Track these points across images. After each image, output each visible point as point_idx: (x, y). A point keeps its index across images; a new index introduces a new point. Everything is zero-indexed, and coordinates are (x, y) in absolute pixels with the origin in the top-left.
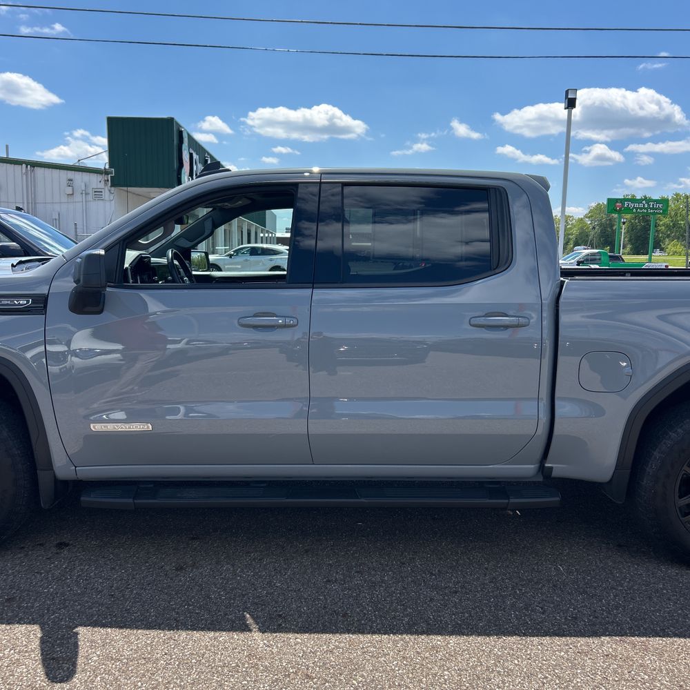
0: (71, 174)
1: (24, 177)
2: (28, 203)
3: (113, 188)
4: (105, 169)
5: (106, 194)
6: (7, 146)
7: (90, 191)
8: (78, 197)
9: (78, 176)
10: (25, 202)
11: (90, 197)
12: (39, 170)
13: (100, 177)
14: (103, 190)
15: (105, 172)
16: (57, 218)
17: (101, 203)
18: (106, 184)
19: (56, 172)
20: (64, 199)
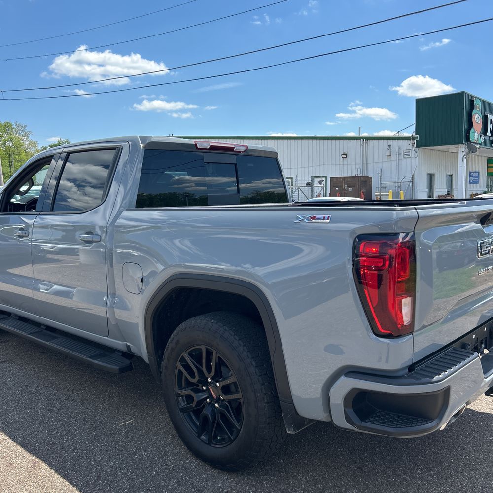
0: (390, 142)
1: (362, 147)
2: (363, 164)
3: (417, 149)
4: (413, 135)
5: (413, 154)
6: (360, 128)
7: (402, 152)
8: (394, 157)
9: (394, 143)
10: (361, 163)
11: (402, 157)
12: (371, 142)
13: (410, 142)
14: (410, 151)
15: (413, 138)
16: (380, 172)
17: (409, 160)
18: (413, 146)
19: (381, 141)
20: (385, 159)
